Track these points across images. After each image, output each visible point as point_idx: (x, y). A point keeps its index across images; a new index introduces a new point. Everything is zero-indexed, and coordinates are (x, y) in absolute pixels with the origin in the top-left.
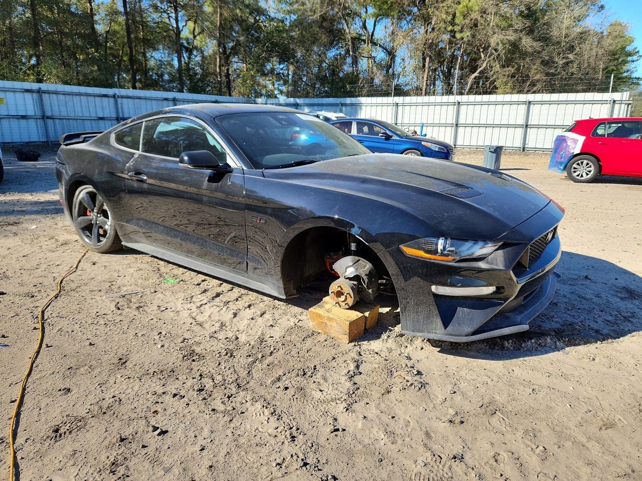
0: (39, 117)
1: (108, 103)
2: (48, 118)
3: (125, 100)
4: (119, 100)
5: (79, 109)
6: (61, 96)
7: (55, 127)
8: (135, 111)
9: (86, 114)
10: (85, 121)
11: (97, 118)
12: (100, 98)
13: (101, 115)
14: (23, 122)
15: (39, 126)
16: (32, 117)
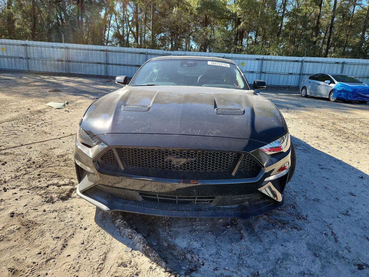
0: (259, 72)
1: (298, 66)
2: (263, 73)
3: (308, 64)
4: (305, 64)
5: (280, 69)
6: (273, 61)
7: (265, 77)
8: (313, 70)
9: (283, 71)
10: (281, 75)
11: (288, 74)
12: (293, 63)
13: (291, 72)
14: (251, 74)
15: (258, 76)
16: (255, 72)
